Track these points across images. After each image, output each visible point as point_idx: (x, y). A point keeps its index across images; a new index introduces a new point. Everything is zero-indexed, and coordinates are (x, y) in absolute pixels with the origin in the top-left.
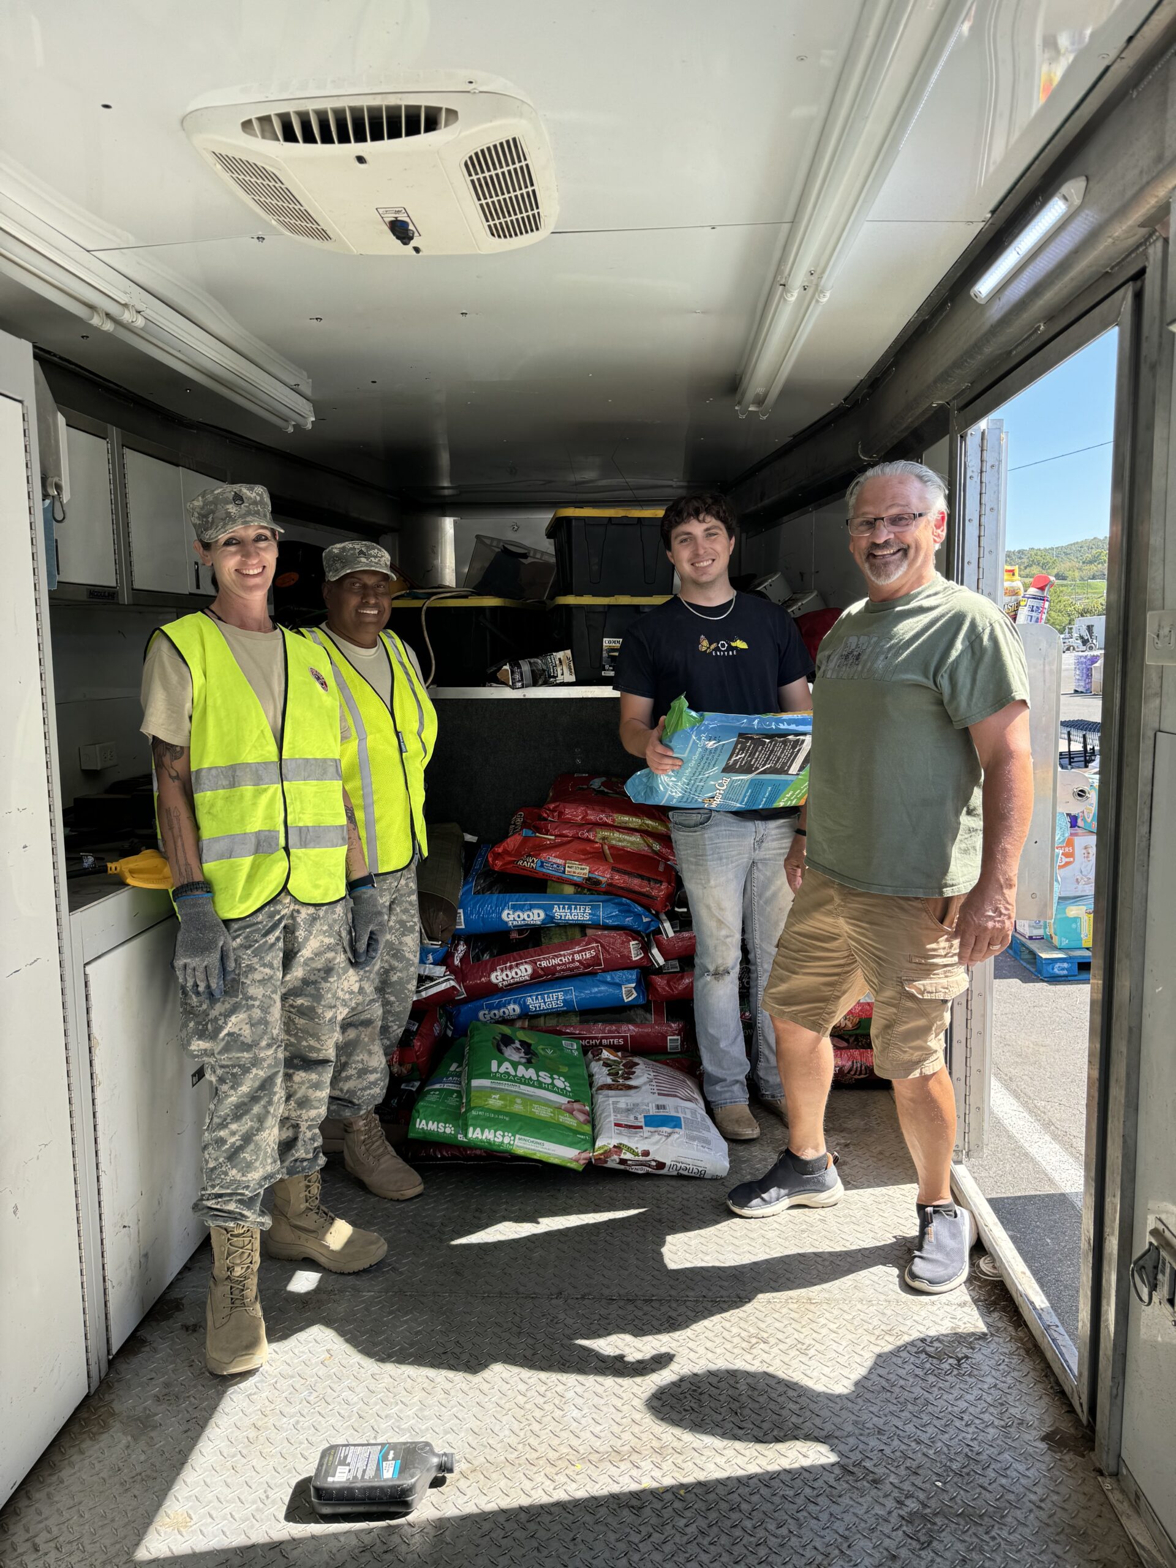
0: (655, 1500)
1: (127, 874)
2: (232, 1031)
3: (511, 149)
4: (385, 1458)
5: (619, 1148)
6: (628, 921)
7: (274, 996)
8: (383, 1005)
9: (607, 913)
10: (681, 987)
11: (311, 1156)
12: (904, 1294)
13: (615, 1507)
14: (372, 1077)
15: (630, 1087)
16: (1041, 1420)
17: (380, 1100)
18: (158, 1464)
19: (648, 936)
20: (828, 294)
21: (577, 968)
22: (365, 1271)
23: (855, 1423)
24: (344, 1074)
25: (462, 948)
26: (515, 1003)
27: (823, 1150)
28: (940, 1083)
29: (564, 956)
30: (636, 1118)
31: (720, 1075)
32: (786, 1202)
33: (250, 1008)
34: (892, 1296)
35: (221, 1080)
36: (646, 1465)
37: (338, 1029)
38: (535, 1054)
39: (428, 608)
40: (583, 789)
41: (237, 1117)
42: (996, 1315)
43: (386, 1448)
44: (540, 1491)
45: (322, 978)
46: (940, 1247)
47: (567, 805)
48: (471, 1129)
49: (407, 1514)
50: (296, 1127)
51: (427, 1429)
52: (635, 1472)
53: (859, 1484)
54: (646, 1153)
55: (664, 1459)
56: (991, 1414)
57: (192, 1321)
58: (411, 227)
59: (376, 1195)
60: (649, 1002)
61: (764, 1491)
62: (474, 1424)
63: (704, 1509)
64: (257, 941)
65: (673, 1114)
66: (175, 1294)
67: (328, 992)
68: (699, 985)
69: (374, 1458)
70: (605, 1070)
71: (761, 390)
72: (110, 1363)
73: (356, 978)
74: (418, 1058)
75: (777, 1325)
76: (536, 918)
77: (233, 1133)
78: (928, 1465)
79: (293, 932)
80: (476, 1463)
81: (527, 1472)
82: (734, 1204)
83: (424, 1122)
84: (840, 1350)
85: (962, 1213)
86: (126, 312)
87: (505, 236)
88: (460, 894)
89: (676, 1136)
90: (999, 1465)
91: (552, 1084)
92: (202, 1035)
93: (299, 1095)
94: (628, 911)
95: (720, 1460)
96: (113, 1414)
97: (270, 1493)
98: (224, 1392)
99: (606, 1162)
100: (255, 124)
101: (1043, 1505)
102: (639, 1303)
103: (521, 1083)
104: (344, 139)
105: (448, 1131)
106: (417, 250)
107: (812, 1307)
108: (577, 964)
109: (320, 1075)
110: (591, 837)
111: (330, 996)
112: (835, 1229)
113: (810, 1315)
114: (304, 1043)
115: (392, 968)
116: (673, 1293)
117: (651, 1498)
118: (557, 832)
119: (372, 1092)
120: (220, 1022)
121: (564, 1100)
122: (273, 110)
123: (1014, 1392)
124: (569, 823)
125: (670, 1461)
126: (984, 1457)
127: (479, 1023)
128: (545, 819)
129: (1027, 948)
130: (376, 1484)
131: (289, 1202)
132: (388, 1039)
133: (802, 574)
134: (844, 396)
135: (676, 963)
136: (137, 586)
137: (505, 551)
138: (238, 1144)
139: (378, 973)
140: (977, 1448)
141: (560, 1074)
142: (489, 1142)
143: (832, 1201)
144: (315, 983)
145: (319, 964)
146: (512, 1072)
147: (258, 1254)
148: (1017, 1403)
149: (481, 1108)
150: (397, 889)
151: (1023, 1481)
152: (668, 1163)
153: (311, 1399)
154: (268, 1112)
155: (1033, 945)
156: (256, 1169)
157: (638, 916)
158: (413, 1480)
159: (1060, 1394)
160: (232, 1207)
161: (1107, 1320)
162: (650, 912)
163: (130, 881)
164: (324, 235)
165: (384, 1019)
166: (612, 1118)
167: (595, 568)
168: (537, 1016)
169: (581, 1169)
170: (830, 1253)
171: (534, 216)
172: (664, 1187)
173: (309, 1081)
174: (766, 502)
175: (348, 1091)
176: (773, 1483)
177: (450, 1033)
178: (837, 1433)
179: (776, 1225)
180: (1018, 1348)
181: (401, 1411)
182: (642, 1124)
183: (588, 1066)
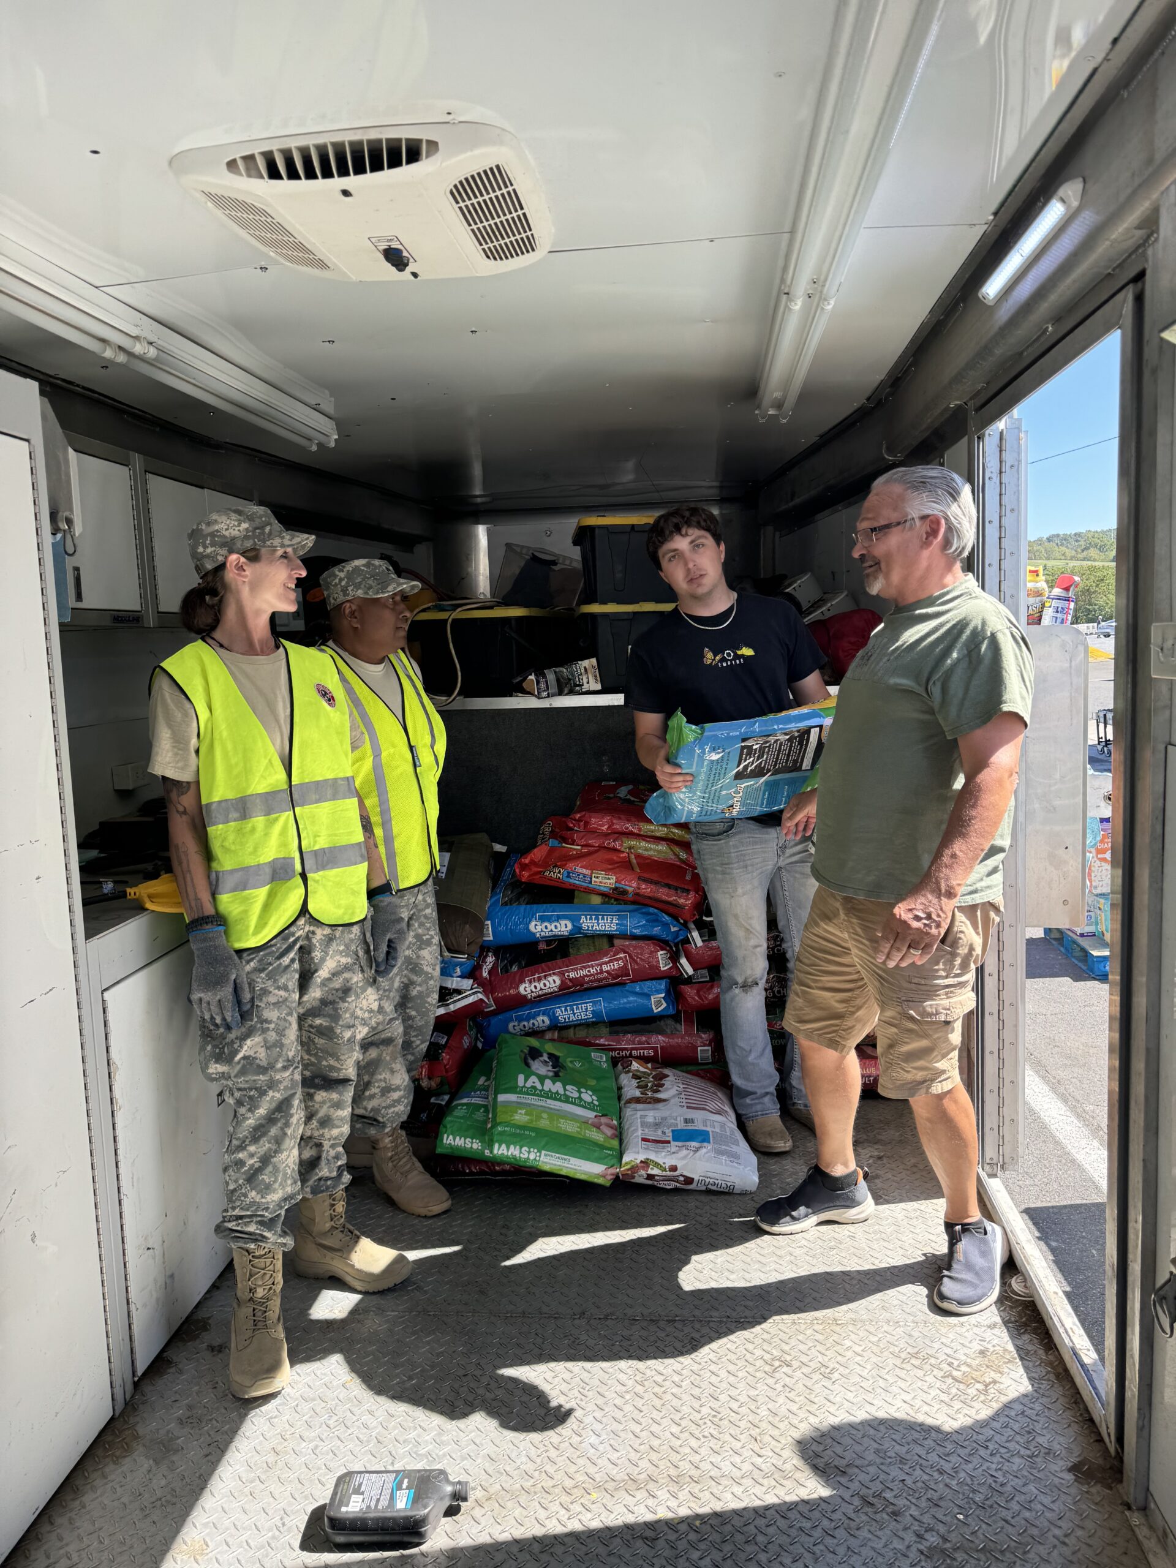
0: (670, 1531)
1: (146, 900)
2: (247, 1054)
3: (496, 176)
4: (399, 1487)
5: (646, 1163)
6: (656, 930)
7: (289, 1018)
8: (404, 1021)
9: (634, 923)
10: (711, 997)
11: (335, 1174)
12: (932, 1315)
13: (629, 1537)
14: (396, 1095)
15: (659, 1101)
16: (1069, 1450)
17: (404, 1118)
18: (178, 1490)
19: (676, 945)
20: (832, 302)
21: (606, 978)
22: (389, 1290)
23: (877, 1452)
24: (367, 1093)
25: (490, 959)
26: (544, 1014)
27: (853, 1166)
28: (956, 1102)
29: (592, 966)
30: (664, 1133)
31: (750, 1089)
32: (814, 1219)
33: (264, 1031)
34: (920, 1317)
35: (240, 1103)
36: (662, 1494)
37: (357, 1048)
38: (563, 1067)
39: (454, 620)
40: (609, 798)
41: (255, 1140)
42: (1026, 1337)
43: (400, 1475)
44: (554, 1521)
45: (340, 998)
46: (969, 1266)
47: (593, 814)
48: (496, 1146)
49: (419, 1544)
50: (319, 1146)
51: (444, 1455)
52: (651, 1502)
53: (878, 1517)
54: (674, 1168)
55: (681, 1489)
56: (1018, 1443)
57: (217, 1342)
58: (405, 254)
59: (404, 1212)
60: (679, 1012)
61: (782, 1523)
62: (491, 1450)
63: (718, 1541)
64: (270, 964)
65: (701, 1128)
66: (202, 1314)
67: (345, 1012)
68: (726, 998)
69: (388, 1487)
70: (634, 1083)
71: (777, 394)
72: (136, 1385)
73: (376, 997)
74: (447, 1071)
75: (802, 1347)
76: (563, 929)
77: (252, 1155)
78: (949, 1497)
79: (309, 953)
80: (492, 1490)
81: (542, 1501)
82: (762, 1220)
83: (451, 1137)
84: (864, 1374)
85: (993, 1229)
86: (138, 344)
87: (501, 259)
88: (489, 904)
89: (704, 1151)
90: (1023, 1497)
91: (580, 1098)
92: (219, 1058)
93: (321, 1114)
94: (656, 921)
95: (738, 1490)
96: (136, 1437)
97: (286, 1520)
98: (246, 1415)
99: (634, 1177)
100: (240, 163)
101: (1066, 1540)
102: (662, 1324)
103: (548, 1097)
104: (327, 174)
105: (475, 1146)
106: (415, 275)
107: (837, 1329)
108: (606, 975)
109: (341, 1094)
110: (617, 847)
111: (348, 1015)
112: (864, 1245)
113: (835, 1337)
114: (324, 1063)
115: (412, 983)
116: (697, 1313)
117: (666, 1528)
118: (583, 842)
119: (396, 1109)
120: (236, 1046)
121: (591, 1115)
122: (256, 150)
123: (1042, 1420)
124: (594, 832)
125: (686, 1491)
126: (1008, 1488)
127: (507, 1036)
128: (571, 829)
129: (1079, 945)
130: (389, 1515)
131: (314, 1220)
132: (413, 1054)
133: (833, 573)
134: (867, 395)
135: (705, 972)
136: (161, 610)
137: (534, 558)
138: (257, 1165)
139: (397, 990)
140: (1001, 1479)
141: (587, 1088)
142: (515, 1158)
143: (862, 1216)
144: (333, 1003)
145: (337, 983)
146: (539, 1087)
147: (280, 1275)
148: (1045, 1432)
149: (508, 1124)
150: (415, 905)
151: (1048, 1514)
152: (696, 1178)
153: (331, 1423)
154: (286, 1134)
155: (1084, 943)
156: (275, 1190)
157: (666, 925)
158: (426, 1511)
159: (1089, 1421)
160: (252, 1228)
161: (1132, 1349)
162: (678, 921)
163: (149, 905)
164: (322, 265)
165: (405, 1033)
166: (640, 1132)
167: (619, 576)
168: (566, 1027)
169: (608, 1184)
170: (858, 1272)
171: (528, 237)
172: (692, 1202)
173: (330, 1100)
174: (797, 501)
175: (372, 1110)
176: (790, 1514)
177: (480, 1045)
178: (858, 1462)
179: (804, 1242)
180: (1048, 1373)
181: (419, 1436)
182: (670, 1139)
183: (617, 1078)
